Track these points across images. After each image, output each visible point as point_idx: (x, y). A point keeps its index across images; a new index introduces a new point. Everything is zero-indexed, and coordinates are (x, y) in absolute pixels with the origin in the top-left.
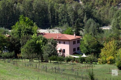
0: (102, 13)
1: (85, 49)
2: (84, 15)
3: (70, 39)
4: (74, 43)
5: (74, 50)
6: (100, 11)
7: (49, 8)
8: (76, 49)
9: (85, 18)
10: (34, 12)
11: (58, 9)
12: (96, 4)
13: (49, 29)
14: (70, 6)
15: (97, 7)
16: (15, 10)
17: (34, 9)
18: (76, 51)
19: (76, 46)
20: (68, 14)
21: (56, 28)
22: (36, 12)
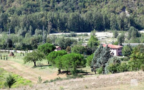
0: (142, 20)
1: (124, 53)
2: (128, 22)
3: (117, 48)
4: (119, 49)
5: (119, 53)
6: (140, 18)
7: (104, 17)
8: (120, 53)
9: (129, 25)
10: (93, 20)
11: (110, 18)
12: (137, 13)
13: (104, 32)
14: (119, 16)
15: (138, 15)
16: (81, 19)
17: (94, 18)
18: (120, 54)
19: (120, 51)
20: (117, 22)
21: (108, 31)
22: (94, 20)
